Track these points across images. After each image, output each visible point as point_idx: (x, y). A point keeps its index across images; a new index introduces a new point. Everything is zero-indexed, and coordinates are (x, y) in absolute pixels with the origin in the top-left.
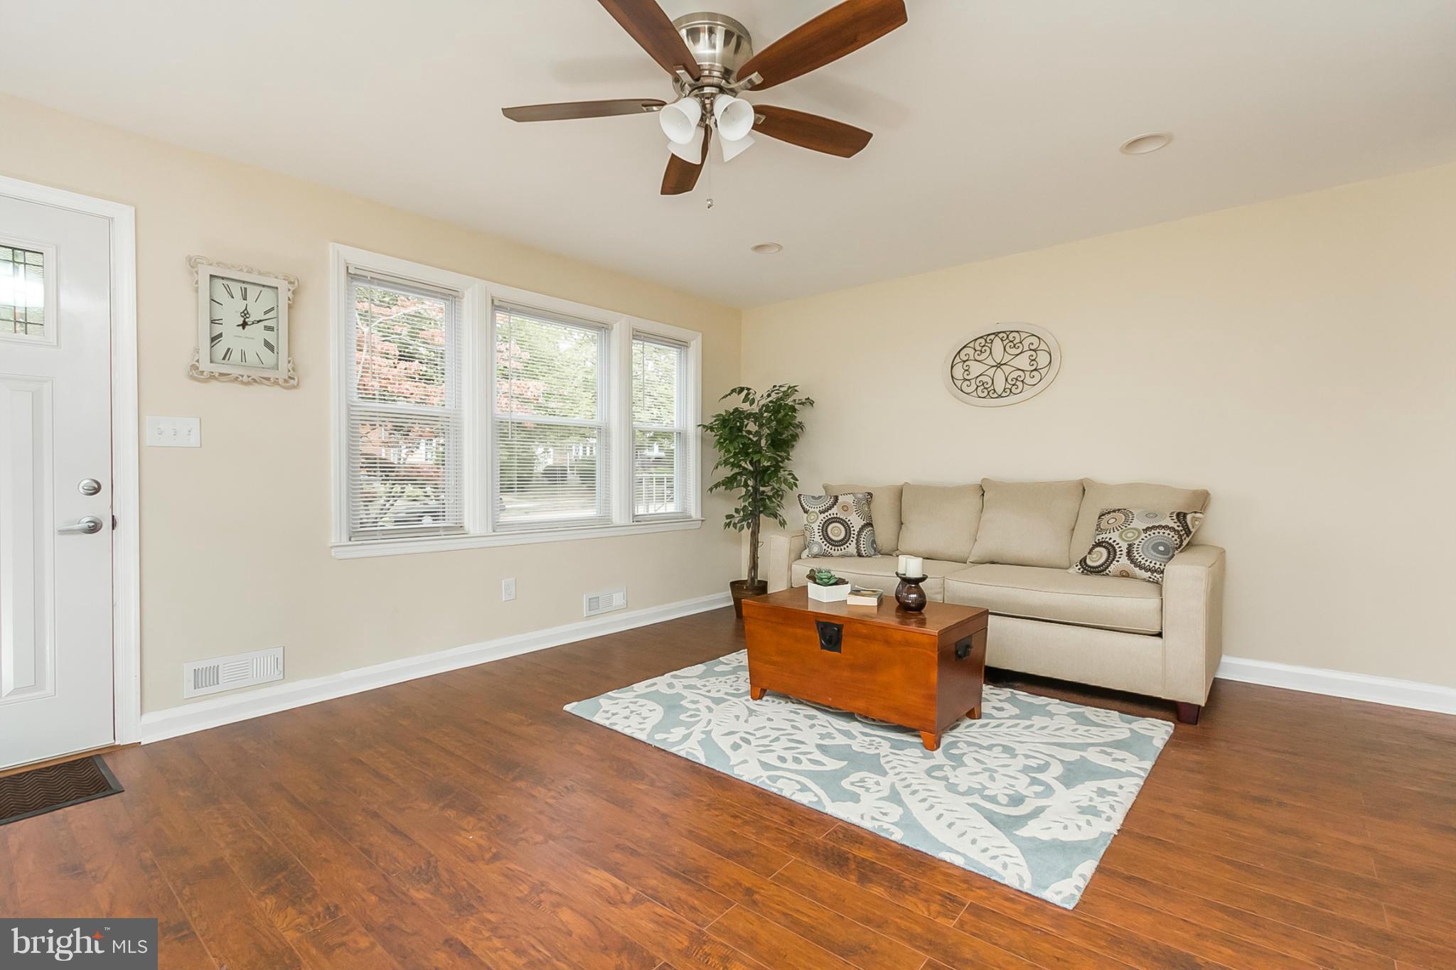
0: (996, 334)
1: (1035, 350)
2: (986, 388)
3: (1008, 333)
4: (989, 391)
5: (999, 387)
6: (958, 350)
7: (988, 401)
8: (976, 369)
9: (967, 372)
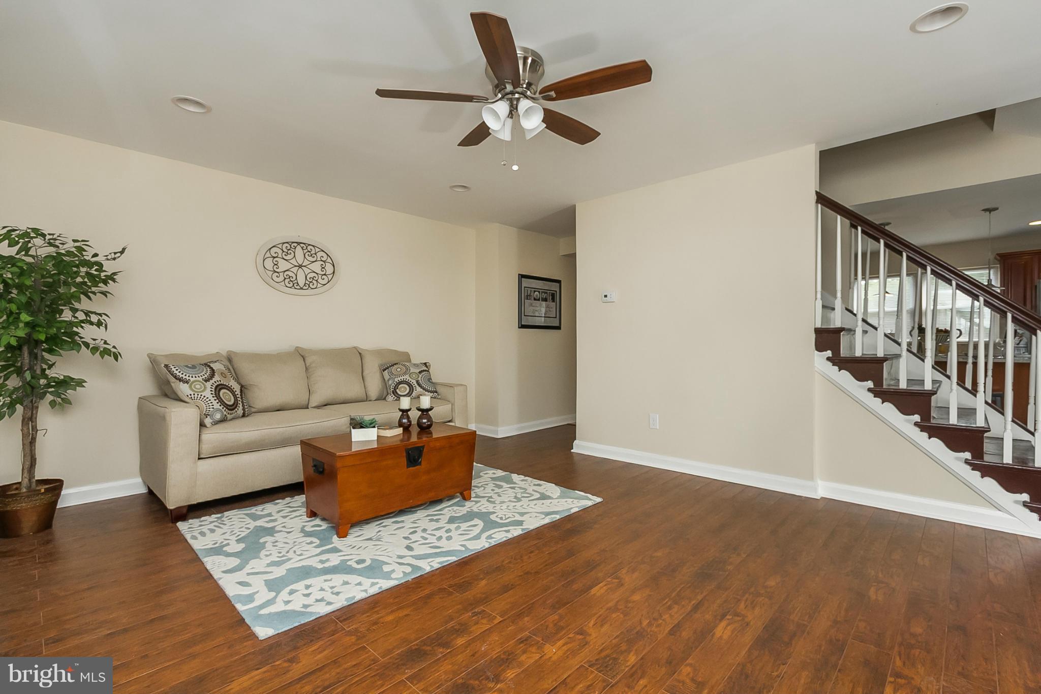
0: (299, 243)
1: (324, 262)
2: (292, 281)
3: (307, 245)
4: (294, 284)
5: (301, 281)
6: (270, 248)
7: (293, 291)
8: (283, 265)
9: (276, 266)
